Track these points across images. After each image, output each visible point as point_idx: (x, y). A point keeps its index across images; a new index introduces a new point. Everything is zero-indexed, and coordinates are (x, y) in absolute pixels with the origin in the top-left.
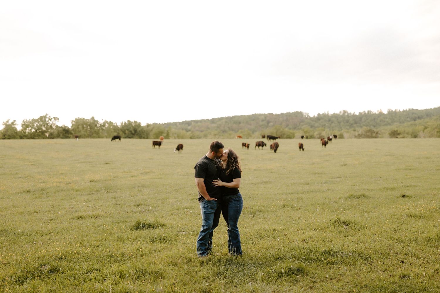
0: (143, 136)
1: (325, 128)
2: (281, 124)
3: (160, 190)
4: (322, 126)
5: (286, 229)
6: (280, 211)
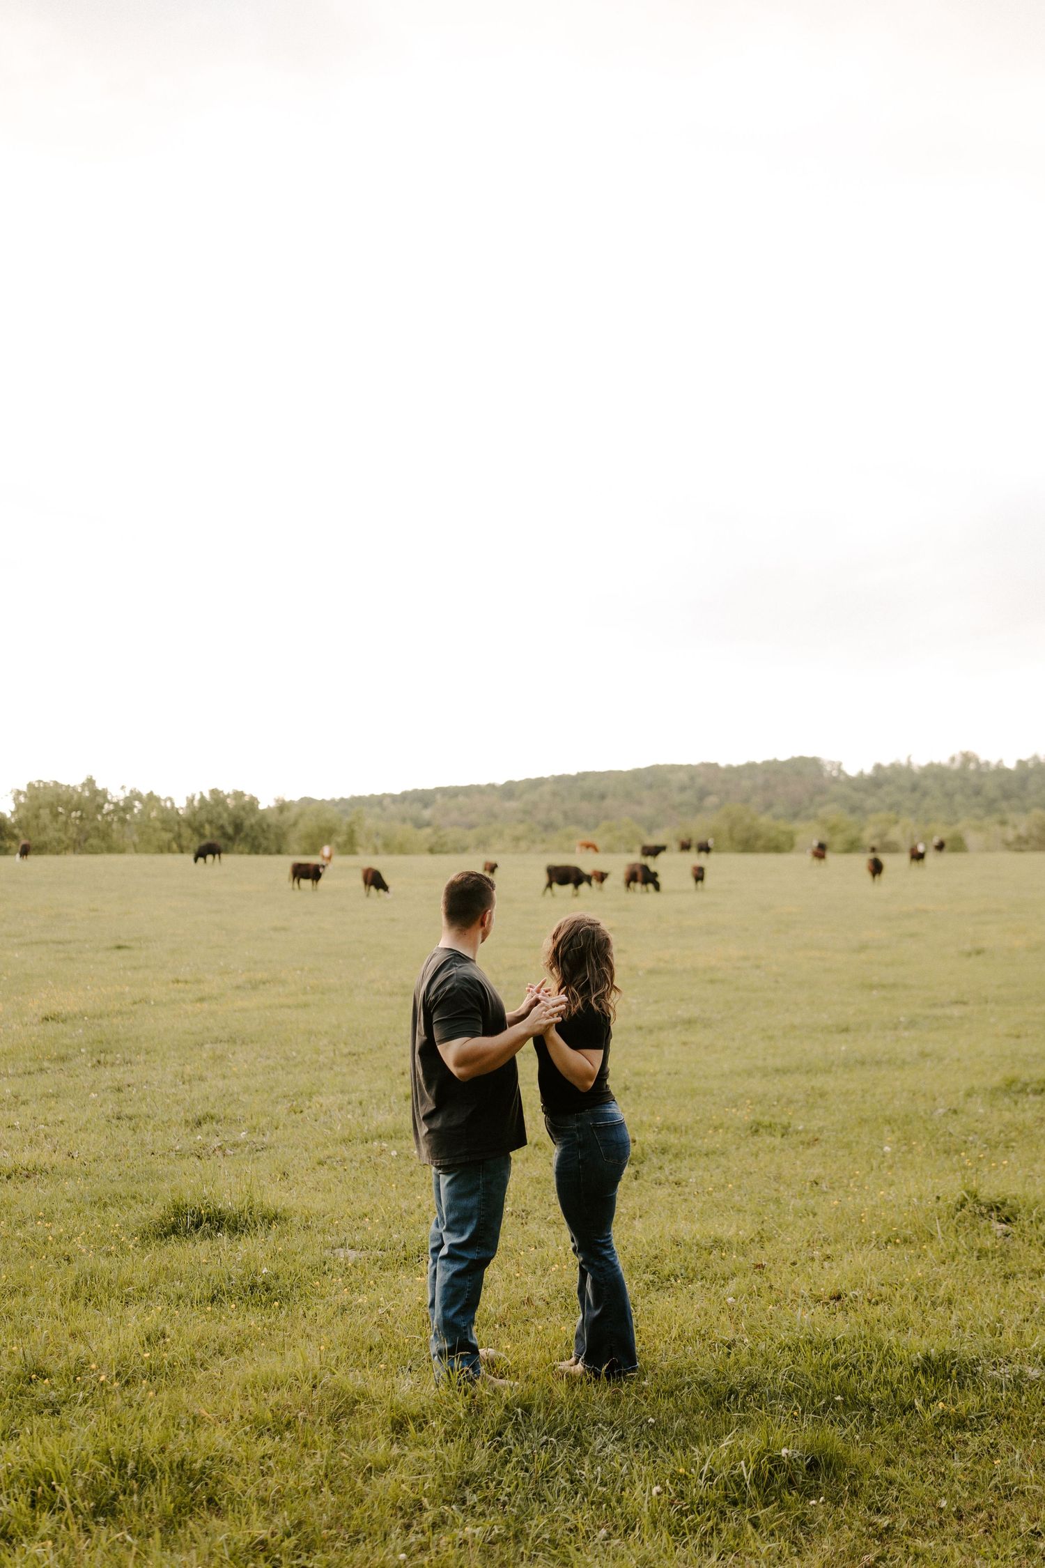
0: (265, 843)
1: (898, 813)
2: (746, 801)
3: (294, 1054)
4: (891, 807)
5: (762, 1239)
6: (738, 1149)
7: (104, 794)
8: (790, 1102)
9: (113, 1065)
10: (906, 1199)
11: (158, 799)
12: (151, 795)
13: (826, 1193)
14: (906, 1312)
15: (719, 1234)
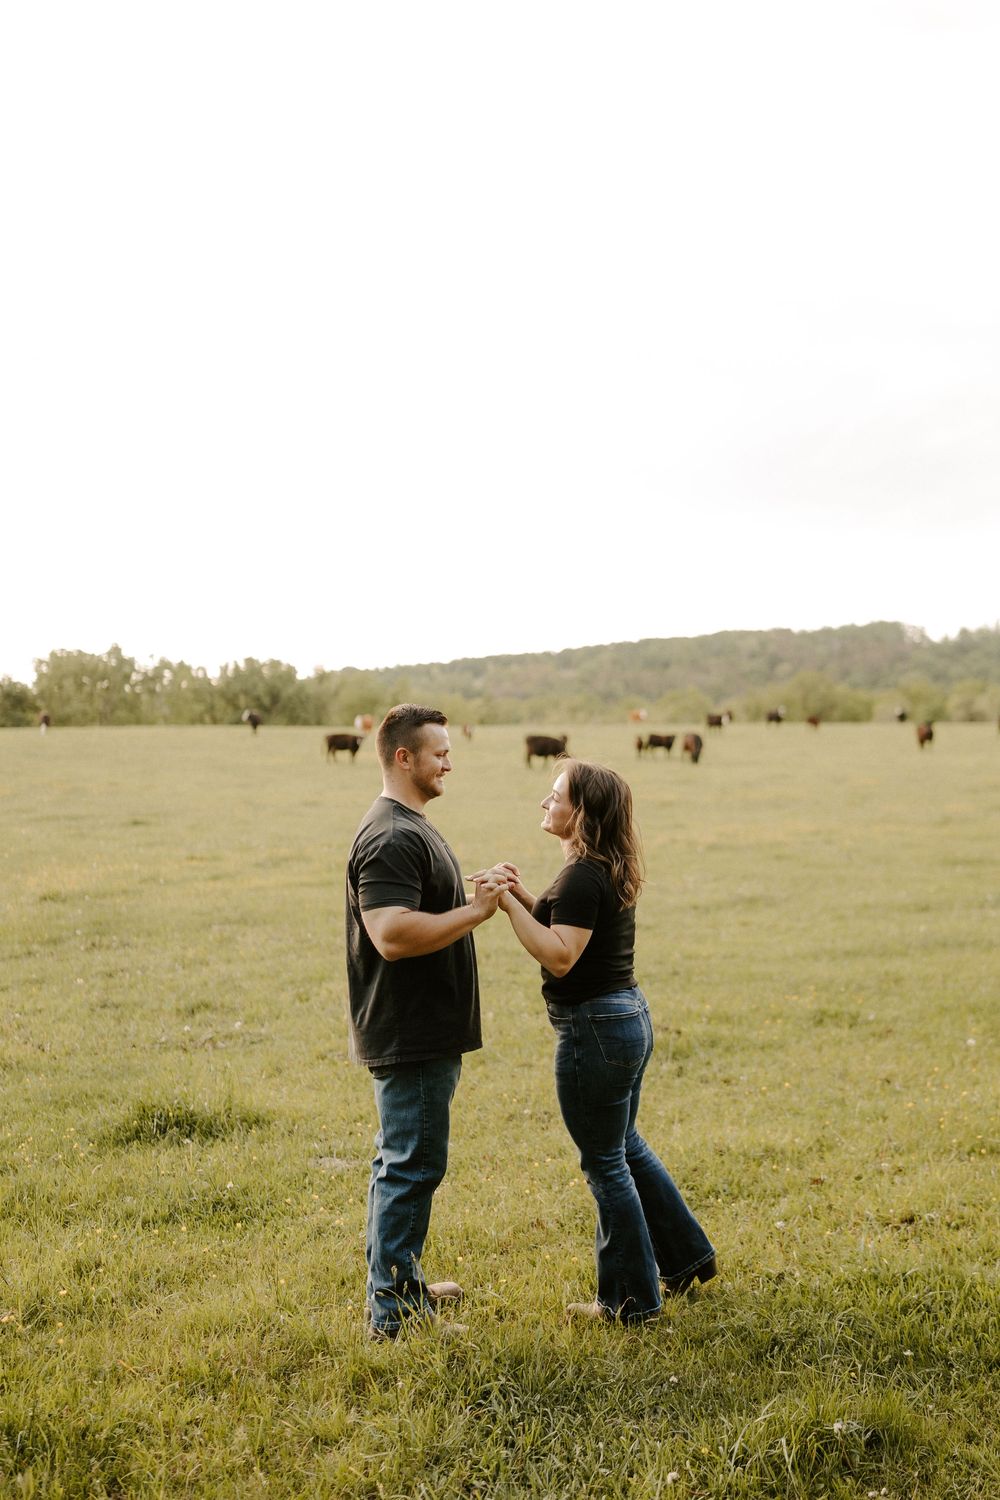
0: (303, 714)
1: (985, 681)
2: (821, 668)
4: (977, 675)
5: (822, 1147)
6: (798, 1042)
7: (131, 663)
8: (861, 988)
9: (108, 947)
10: (993, 1101)
11: (189, 669)
12: (181, 665)
13: (898, 1092)
14: (993, 1239)
15: (771, 1143)
